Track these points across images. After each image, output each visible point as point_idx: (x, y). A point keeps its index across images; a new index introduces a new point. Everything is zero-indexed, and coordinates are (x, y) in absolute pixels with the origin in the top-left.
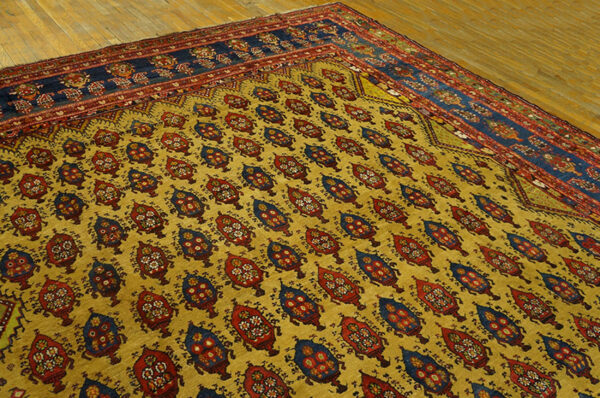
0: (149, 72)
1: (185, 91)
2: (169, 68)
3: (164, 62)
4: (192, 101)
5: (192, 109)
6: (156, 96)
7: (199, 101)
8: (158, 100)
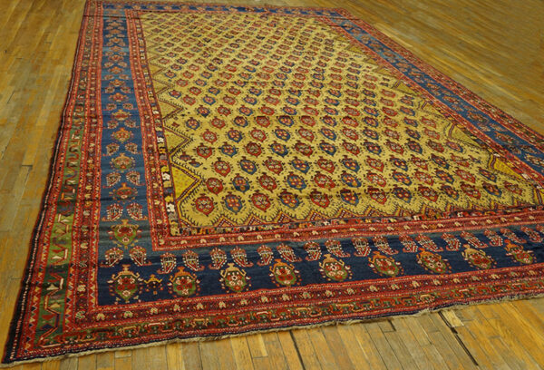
0: (401, 251)
1: (364, 220)
2: (378, 254)
3: (385, 263)
4: (359, 208)
5: (360, 201)
6: (392, 220)
7: (352, 207)
8: (389, 216)
